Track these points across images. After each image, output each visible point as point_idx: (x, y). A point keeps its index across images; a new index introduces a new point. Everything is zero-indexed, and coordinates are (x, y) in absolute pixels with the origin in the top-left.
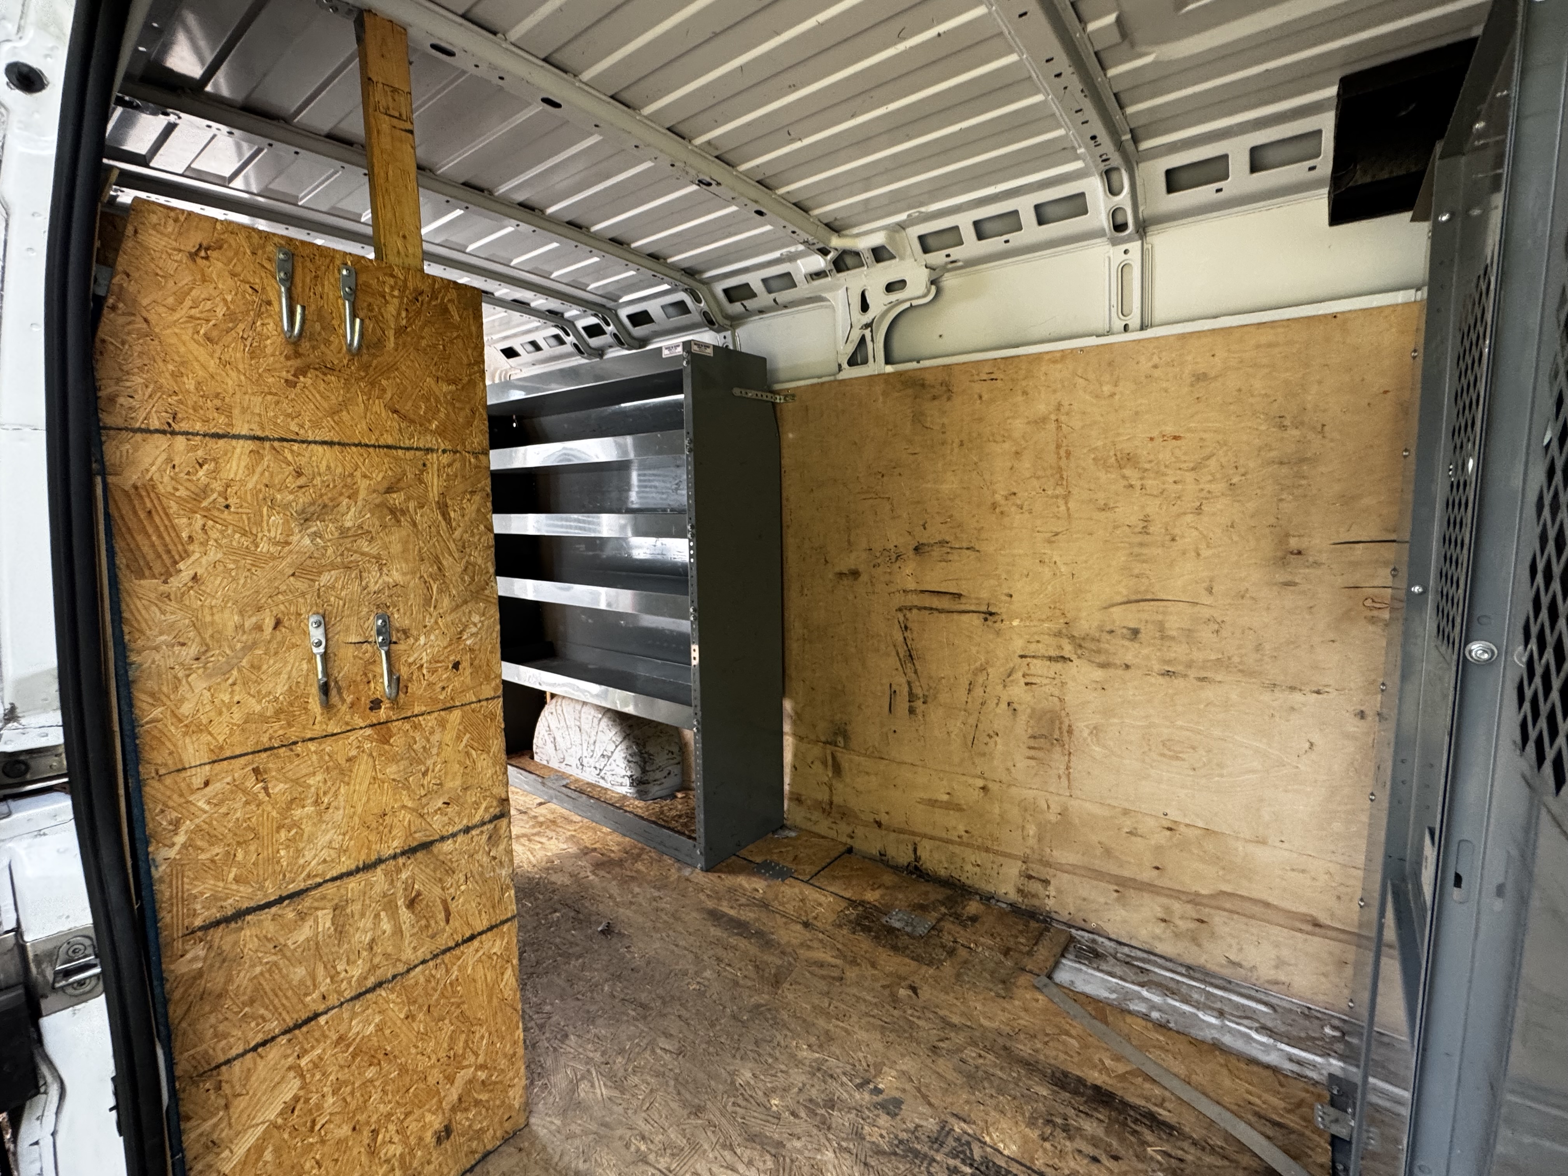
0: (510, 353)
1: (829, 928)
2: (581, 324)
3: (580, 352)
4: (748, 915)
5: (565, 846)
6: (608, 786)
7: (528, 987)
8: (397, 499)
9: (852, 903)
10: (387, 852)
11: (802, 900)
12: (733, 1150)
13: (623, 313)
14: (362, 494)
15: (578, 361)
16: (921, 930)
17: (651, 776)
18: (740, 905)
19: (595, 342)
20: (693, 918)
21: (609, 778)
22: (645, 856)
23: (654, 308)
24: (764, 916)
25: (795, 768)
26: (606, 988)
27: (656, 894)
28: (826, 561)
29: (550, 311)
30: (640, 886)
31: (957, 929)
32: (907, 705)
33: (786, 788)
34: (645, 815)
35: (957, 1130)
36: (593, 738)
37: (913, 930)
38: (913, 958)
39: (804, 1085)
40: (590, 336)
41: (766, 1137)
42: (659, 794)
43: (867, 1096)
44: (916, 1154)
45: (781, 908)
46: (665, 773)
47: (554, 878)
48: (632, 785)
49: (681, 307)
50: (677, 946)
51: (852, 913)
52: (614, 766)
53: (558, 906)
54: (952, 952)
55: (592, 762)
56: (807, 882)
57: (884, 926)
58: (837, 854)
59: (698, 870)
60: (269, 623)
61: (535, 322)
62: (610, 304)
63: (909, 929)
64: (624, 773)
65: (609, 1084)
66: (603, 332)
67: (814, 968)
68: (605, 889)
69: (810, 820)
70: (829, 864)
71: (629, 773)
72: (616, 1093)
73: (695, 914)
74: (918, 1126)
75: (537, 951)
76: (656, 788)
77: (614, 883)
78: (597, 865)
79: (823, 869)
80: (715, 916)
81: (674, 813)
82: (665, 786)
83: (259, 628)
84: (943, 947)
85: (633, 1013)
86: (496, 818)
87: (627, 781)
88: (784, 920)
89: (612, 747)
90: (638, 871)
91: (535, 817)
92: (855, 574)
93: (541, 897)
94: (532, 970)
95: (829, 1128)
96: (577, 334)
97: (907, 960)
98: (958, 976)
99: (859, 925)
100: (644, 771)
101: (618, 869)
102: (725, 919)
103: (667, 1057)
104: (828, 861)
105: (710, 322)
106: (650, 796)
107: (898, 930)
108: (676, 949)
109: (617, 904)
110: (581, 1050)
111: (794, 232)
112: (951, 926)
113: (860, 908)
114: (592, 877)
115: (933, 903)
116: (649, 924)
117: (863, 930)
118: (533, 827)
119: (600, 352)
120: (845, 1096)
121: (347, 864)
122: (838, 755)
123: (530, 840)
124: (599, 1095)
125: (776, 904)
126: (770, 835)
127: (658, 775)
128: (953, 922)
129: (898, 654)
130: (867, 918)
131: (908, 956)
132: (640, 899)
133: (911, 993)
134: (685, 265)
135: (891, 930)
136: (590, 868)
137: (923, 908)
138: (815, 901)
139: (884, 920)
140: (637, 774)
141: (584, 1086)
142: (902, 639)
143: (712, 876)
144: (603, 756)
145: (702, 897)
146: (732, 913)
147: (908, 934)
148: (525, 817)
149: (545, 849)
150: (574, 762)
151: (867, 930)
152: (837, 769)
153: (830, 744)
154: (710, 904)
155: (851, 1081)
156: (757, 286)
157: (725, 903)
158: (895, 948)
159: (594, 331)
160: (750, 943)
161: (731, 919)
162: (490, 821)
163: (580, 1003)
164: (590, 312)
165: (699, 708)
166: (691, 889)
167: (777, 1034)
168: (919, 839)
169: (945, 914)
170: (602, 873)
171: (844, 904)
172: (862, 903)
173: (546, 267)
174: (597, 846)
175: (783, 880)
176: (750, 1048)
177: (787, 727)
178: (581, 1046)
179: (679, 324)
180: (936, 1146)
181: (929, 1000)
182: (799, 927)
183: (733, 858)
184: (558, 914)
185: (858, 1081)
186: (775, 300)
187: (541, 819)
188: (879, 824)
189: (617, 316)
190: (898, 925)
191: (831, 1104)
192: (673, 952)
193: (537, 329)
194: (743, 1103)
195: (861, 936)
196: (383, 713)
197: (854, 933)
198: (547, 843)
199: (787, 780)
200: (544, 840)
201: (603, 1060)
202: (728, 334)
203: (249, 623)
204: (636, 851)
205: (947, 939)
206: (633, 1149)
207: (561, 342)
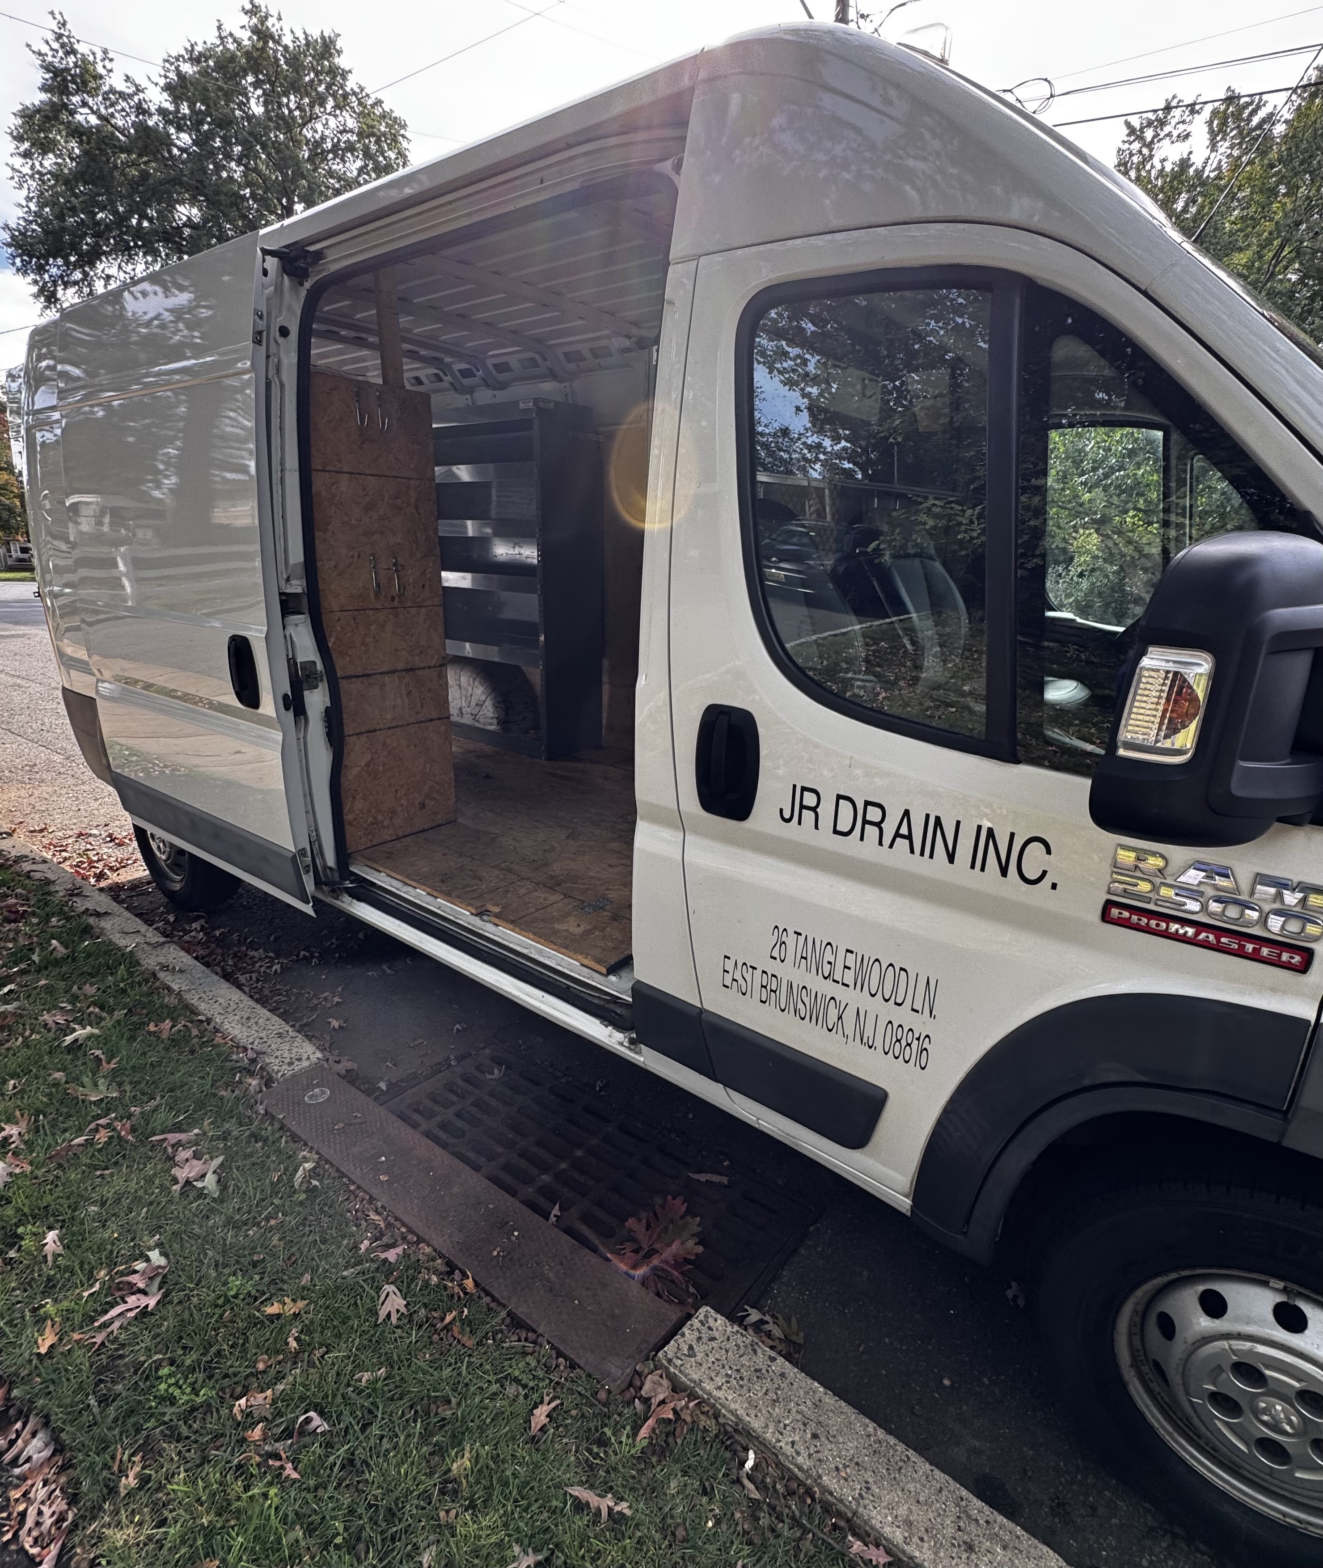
1: (618, 780)
2: (456, 368)
3: (456, 390)
4: (572, 775)
6: (481, 726)
8: (399, 501)
10: (399, 668)
11: (605, 771)
13: (490, 363)
14: (386, 499)
17: (511, 717)
18: (568, 772)
19: (467, 382)
21: (482, 720)
23: (514, 362)
24: (581, 775)
25: (610, 706)
33: (604, 721)
40: (464, 377)
42: (517, 730)
45: (592, 773)
46: (522, 716)
48: (497, 726)
49: (534, 363)
52: (485, 712)
56: (610, 765)
59: (543, 757)
60: (356, 555)
61: (419, 363)
62: (480, 355)
64: (493, 717)
66: (474, 376)
69: (619, 740)
73: (540, 773)
80: (552, 774)
82: (522, 725)
83: (352, 557)
86: (441, 665)
87: (495, 721)
89: (483, 698)
96: (453, 376)
100: (507, 715)
102: (558, 775)
105: (553, 375)
106: (512, 731)
116: (512, 776)
119: (471, 390)
121: (385, 668)
127: (517, 717)
136: (474, 757)
138: (613, 771)
144: (477, 705)
154: (549, 771)
156: (586, 353)
157: (558, 771)
159: (466, 373)
160: (571, 782)
161: (562, 776)
162: (439, 666)
177: (605, 679)
182: (601, 779)
186: (599, 364)
189: (485, 364)
196: (396, 603)
199: (605, 715)
202: (568, 384)
203: (350, 554)
207: (440, 380)
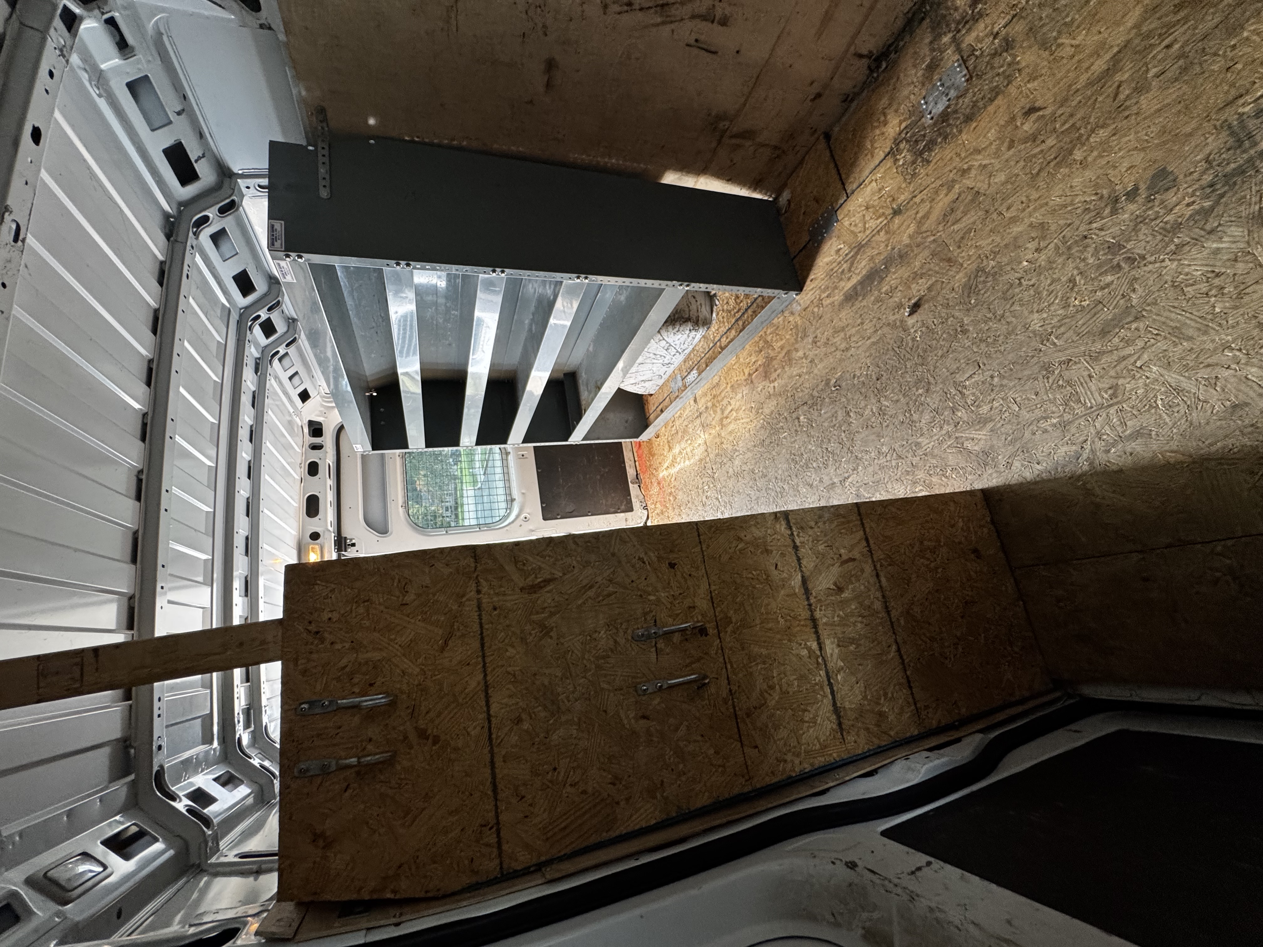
0: (304, 396)
1: (911, 189)
2: (263, 340)
3: (294, 341)
4: (863, 266)
5: (740, 395)
6: (691, 347)
7: (860, 455)
9: (892, 153)
11: (867, 208)
12: (1104, 353)
13: (242, 301)
15: (303, 341)
16: (961, 79)
17: (693, 314)
18: (850, 270)
19: (280, 327)
20: (846, 315)
21: (685, 346)
22: (769, 338)
23: (228, 271)
24: (870, 252)
26: (886, 403)
27: (810, 340)
28: (531, 102)
29: (256, 371)
30: (797, 350)
31: (980, 29)
32: (716, 27)
34: (728, 326)
35: (1247, 109)
36: (651, 355)
37: (957, 88)
38: (992, 100)
39: (1077, 268)
40: (275, 332)
41: (1112, 320)
42: (708, 308)
43: (1132, 207)
44: (1241, 171)
45: (868, 232)
46: (693, 301)
47: (767, 411)
48: (696, 330)
49: (219, 239)
50: (869, 338)
51: (905, 156)
52: (677, 342)
53: (794, 415)
54: (1008, 45)
55: (668, 357)
56: (848, 197)
57: (935, 124)
58: (828, 153)
59: (798, 298)
61: (271, 383)
62: (234, 317)
63: (953, 93)
64: (686, 336)
65: (978, 427)
66: (269, 320)
67: (952, 218)
68: (791, 377)
69: (781, 173)
70: (836, 166)
71: (688, 332)
72: (990, 425)
73: (843, 314)
74: (1207, 160)
75: (829, 440)
76: (703, 309)
77: (787, 369)
78: (765, 377)
79: (839, 174)
80: (851, 297)
81: (732, 302)
82: (703, 303)
84: (995, 54)
85: (920, 391)
87: (693, 333)
88: (882, 233)
89: (663, 343)
90: (782, 348)
91: (707, 408)
92: (550, 65)
93: (781, 424)
94: (845, 449)
95: (1143, 258)
96: (275, 344)
97: (991, 109)
98: (1044, 45)
99: (921, 153)
100: (688, 319)
101: (775, 362)
102: (859, 287)
103: (976, 378)
104: (832, 165)
105: (231, 206)
106: (708, 316)
107: (948, 107)
108: (872, 340)
109: (809, 373)
110: (935, 438)
111: (51, 74)
112: (974, 34)
113: (902, 146)
114: (776, 384)
115: (933, 50)
116: (838, 354)
117: (930, 150)
118: (715, 412)
119: (291, 322)
120: (1115, 230)
122: (735, 130)
123: (727, 418)
124: (984, 437)
125: (861, 236)
126: (782, 219)
127: (694, 307)
128: (969, 30)
129: (658, 25)
130: (916, 142)
131: (985, 107)
132: (811, 354)
133: (1034, 117)
134: (162, 238)
135: (944, 117)
136: (766, 383)
137: (932, 67)
138: (873, 194)
139: (927, 120)
140: (689, 326)
141: (968, 445)
142: (640, 14)
143: (809, 285)
144: (667, 349)
145: (826, 302)
146: (855, 280)
147: (958, 97)
148: (705, 415)
149: (737, 410)
150: (665, 369)
151: (931, 145)
152: (747, 134)
153: (722, 137)
154: (838, 297)
155: (1103, 218)
156: (163, 139)
157: (842, 284)
158: (969, 119)
159: (268, 328)
160: (894, 273)
161: (861, 283)
162: (790, 528)
163: (891, 426)
164: (249, 336)
165: (669, 283)
166: (816, 310)
167: (1006, 277)
168: (853, 48)
169: (954, 38)
170: (774, 375)
171: (889, 163)
172: (897, 142)
173: (210, 390)
174: (747, 372)
175: (837, 221)
176: (1008, 306)
177: (689, 183)
178: (932, 437)
179: (243, 243)
180: (1247, 144)
181: (1055, 95)
182: (897, 220)
183: (795, 261)
184: (802, 418)
185: (1107, 211)
186: (179, 113)
187: (710, 404)
188: (819, 96)
189: (246, 308)
190: (940, 107)
191: (1114, 248)
192: (874, 344)
193: (276, 378)
194: (1062, 329)
195: (936, 155)
197: (928, 162)
198: (733, 406)
200: (730, 408)
201: (953, 426)
204: (761, 344)
205: (986, 45)
206: (1050, 429)
207: (286, 357)
